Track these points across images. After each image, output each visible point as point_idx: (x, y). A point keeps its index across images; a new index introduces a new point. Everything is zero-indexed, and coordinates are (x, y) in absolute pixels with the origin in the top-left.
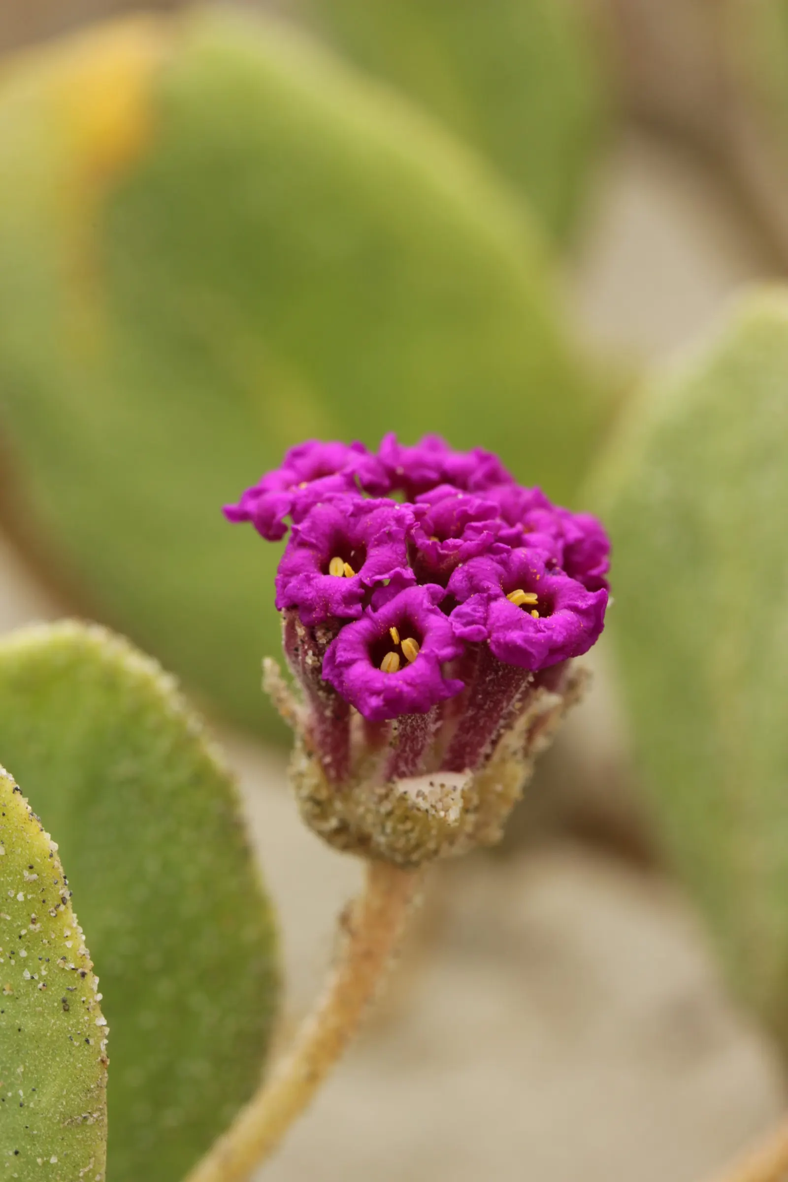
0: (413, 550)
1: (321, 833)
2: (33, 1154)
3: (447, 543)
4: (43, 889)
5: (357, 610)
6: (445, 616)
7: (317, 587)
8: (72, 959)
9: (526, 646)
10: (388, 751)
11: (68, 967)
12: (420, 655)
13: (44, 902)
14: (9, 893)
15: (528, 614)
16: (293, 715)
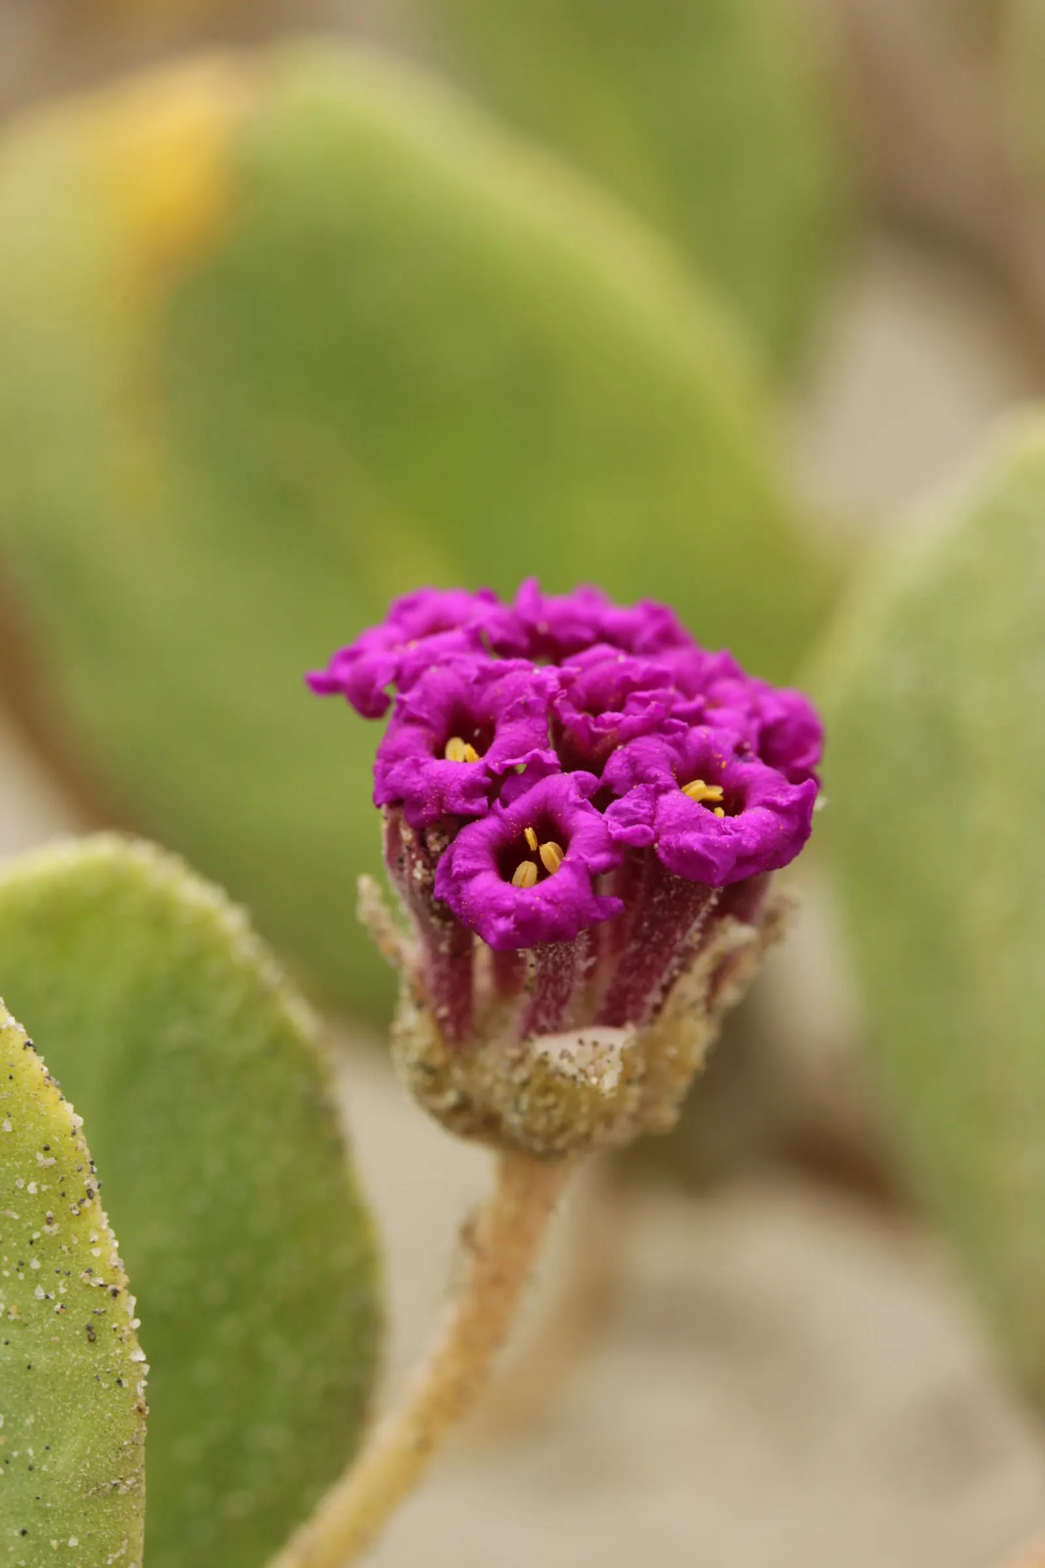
0: (559, 728)
1: (435, 1113)
2: (46, 1535)
3: (602, 718)
4: (63, 1178)
5: (481, 805)
6: (598, 813)
7: (429, 775)
8: (101, 1272)
9: (706, 852)
10: (524, 999)
11: (95, 1284)
12: (564, 864)
13: (63, 1195)
14: (17, 1183)
15: (709, 811)
16: (397, 953)
